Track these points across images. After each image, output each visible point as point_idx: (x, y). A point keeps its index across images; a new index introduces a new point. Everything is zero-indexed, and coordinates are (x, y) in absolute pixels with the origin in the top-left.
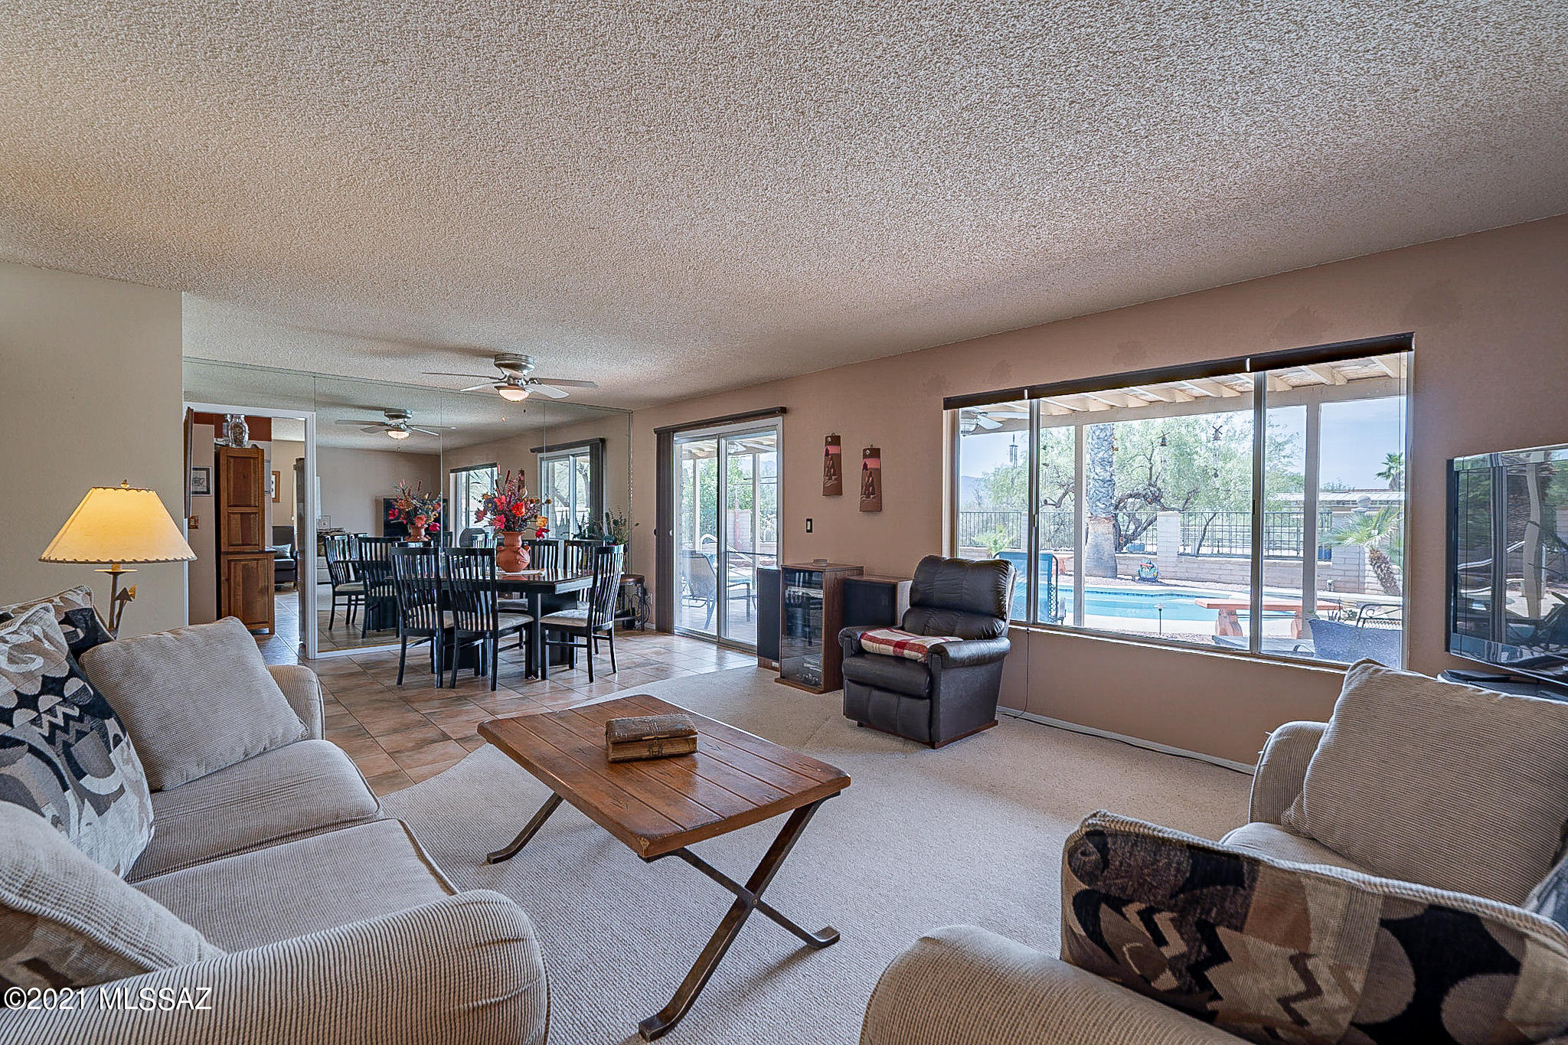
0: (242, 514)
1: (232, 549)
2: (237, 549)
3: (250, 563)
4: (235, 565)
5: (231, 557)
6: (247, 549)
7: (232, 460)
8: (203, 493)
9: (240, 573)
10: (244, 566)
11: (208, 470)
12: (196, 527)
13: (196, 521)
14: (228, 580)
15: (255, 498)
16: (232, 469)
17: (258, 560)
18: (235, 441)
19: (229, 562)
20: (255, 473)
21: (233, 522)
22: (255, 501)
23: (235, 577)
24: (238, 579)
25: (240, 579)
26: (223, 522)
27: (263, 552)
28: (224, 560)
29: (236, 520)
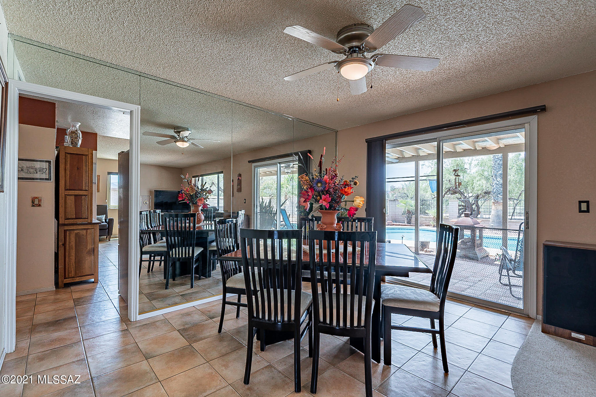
0: (75, 196)
1: (67, 222)
2: (71, 221)
3: (81, 231)
4: (70, 233)
5: (66, 228)
6: (79, 221)
7: (69, 156)
8: (46, 179)
9: (73, 239)
10: (77, 234)
11: (49, 162)
12: (40, 205)
13: (40, 201)
14: (64, 245)
15: (86, 184)
16: (69, 162)
17: (87, 229)
18: (72, 143)
19: (65, 231)
20: (86, 166)
21: (69, 202)
22: (86, 186)
23: (70, 243)
24: (72, 243)
25: (73, 244)
26: (61, 201)
27: (91, 223)
28: (62, 229)
29: (71, 201)
